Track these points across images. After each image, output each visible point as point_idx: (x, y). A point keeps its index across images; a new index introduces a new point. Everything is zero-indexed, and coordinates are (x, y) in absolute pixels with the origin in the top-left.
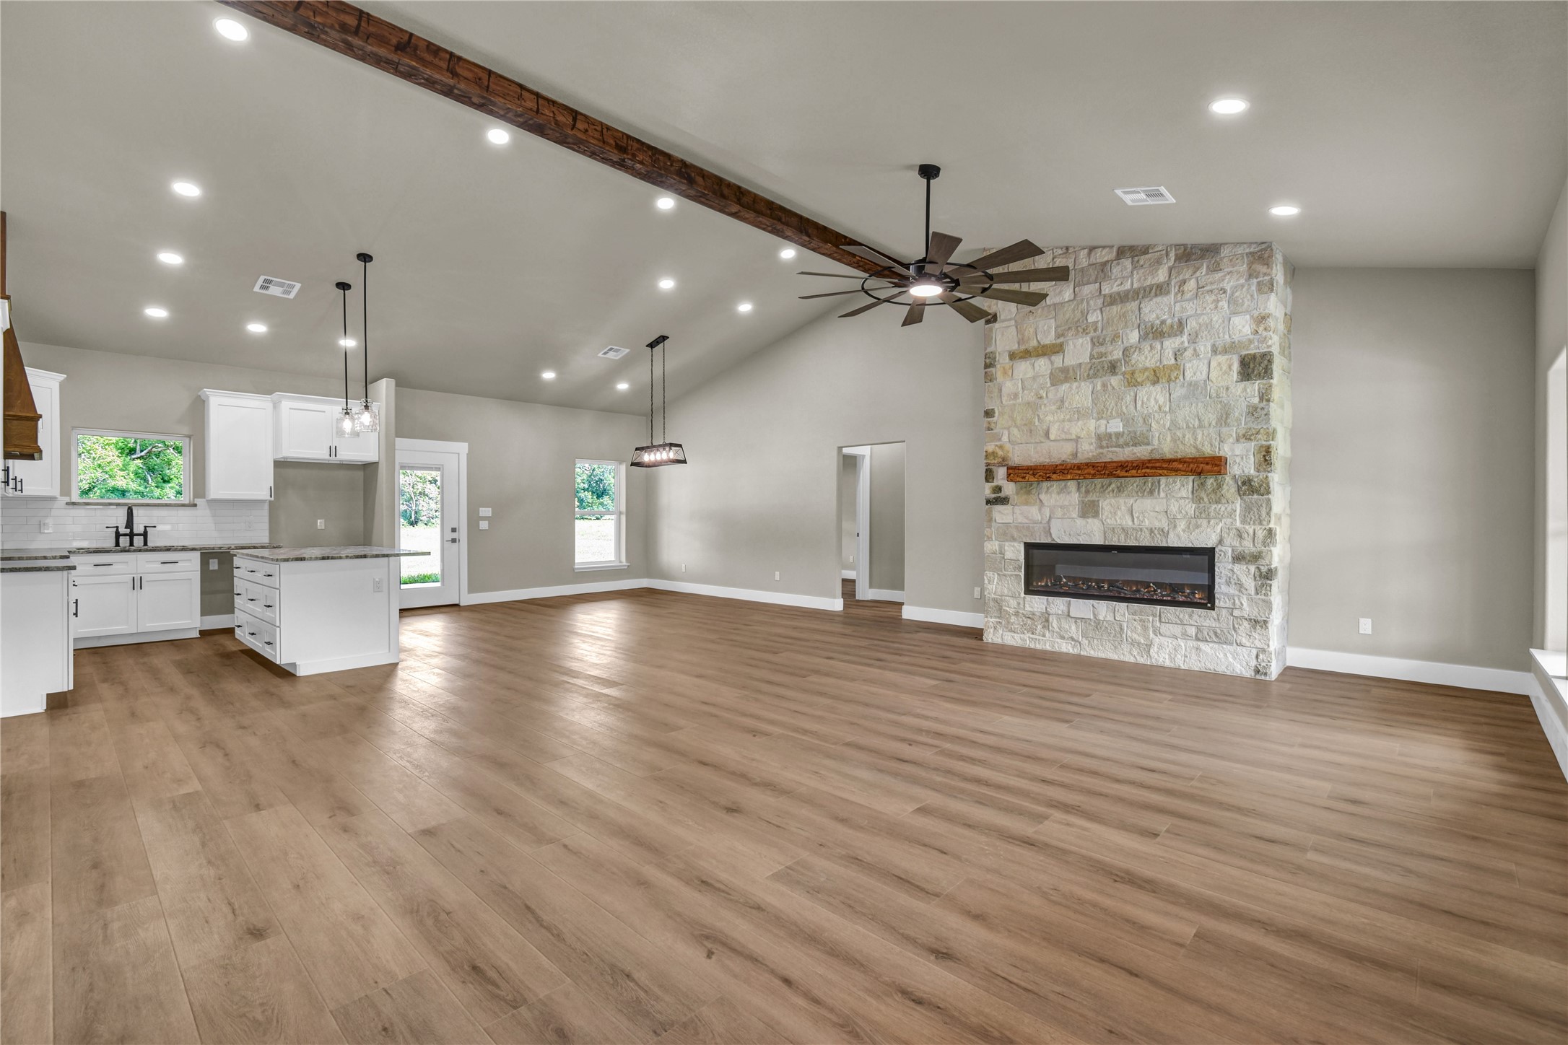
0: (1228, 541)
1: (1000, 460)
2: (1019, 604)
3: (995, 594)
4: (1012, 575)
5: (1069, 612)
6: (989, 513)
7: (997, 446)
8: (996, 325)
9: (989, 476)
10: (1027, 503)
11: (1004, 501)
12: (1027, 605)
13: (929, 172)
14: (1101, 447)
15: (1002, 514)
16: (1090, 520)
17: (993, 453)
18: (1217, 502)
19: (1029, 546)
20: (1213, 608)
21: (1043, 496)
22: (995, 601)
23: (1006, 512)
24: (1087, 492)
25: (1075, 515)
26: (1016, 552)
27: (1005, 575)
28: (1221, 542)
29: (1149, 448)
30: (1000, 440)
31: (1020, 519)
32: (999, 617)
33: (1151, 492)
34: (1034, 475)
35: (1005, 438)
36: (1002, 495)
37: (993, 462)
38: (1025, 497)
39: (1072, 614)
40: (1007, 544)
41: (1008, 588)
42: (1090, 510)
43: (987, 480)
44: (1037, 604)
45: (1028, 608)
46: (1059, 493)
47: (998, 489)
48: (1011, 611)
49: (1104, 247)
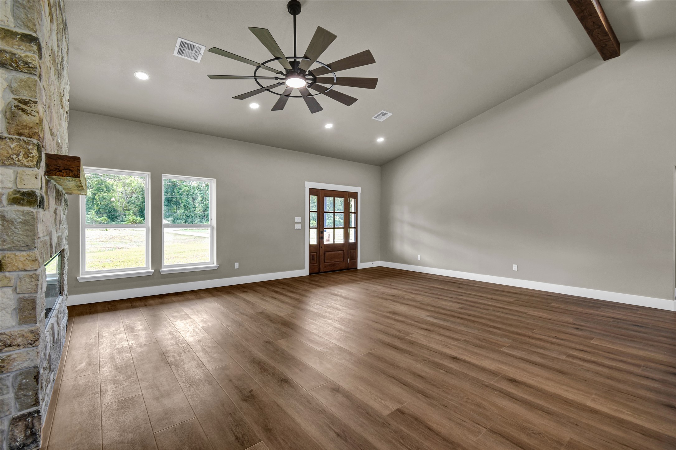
18: (64, 214)
25: (54, 226)
28: (65, 243)
42: (55, 218)
46: (52, 197)
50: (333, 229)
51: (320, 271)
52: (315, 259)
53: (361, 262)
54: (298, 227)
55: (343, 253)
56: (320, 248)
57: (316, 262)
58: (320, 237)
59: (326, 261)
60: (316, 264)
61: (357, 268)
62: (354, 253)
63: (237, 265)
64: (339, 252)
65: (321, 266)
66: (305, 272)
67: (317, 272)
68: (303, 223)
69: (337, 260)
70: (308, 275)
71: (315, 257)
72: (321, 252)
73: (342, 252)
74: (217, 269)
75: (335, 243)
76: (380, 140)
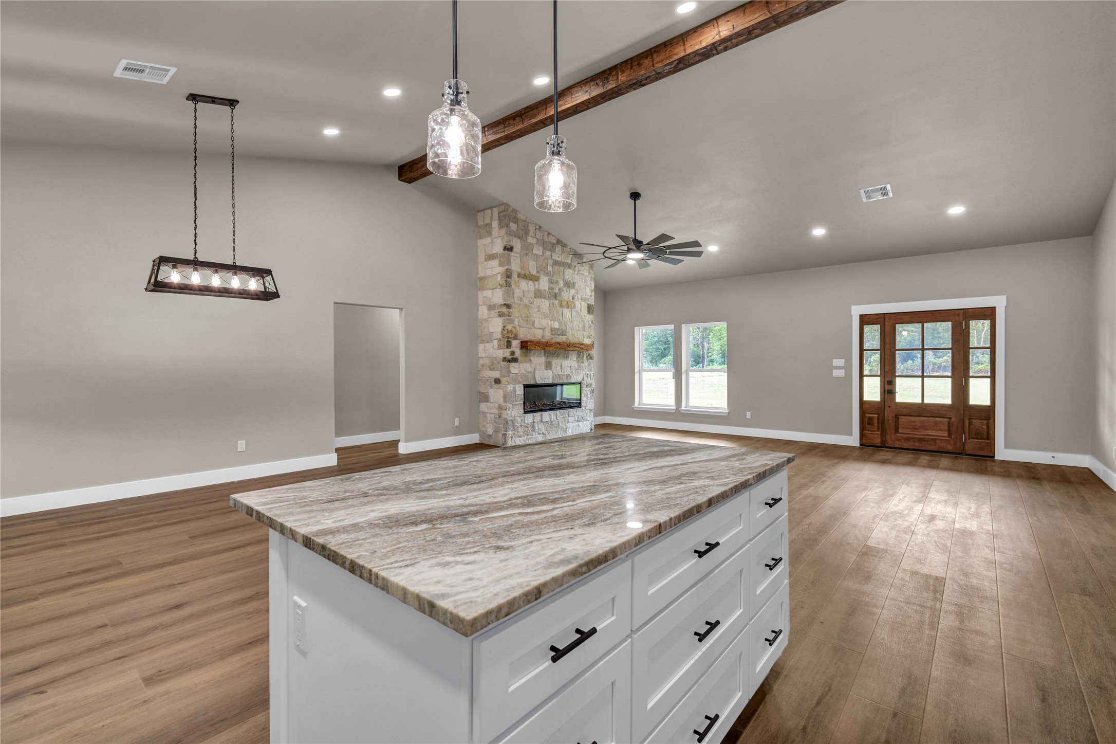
0: (585, 379)
1: (514, 336)
2: (522, 420)
3: (511, 416)
4: (519, 404)
5: (542, 420)
6: (508, 367)
7: (512, 327)
8: (512, 254)
9: (509, 345)
10: (525, 362)
11: (515, 360)
12: (526, 420)
13: (635, 196)
14: (552, 334)
15: (514, 368)
16: (548, 371)
17: (511, 331)
18: (583, 363)
19: (526, 386)
20: (580, 407)
21: (532, 358)
22: (512, 421)
23: (516, 367)
24: (548, 356)
25: (544, 369)
26: (520, 391)
27: (516, 405)
28: (583, 379)
29: (566, 337)
30: (513, 323)
31: (523, 371)
32: (513, 431)
33: (566, 358)
34: (539, 346)
35: (516, 322)
36: (514, 356)
37: (511, 336)
38: (524, 358)
39: (543, 421)
40: (517, 385)
41: (518, 413)
42: (548, 366)
43: (507, 348)
44: (529, 418)
45: (526, 422)
46: (537, 357)
47: (513, 353)
48: (519, 425)
49: (553, 236)
50: (920, 379)
51: (887, 445)
52: (876, 424)
53: (1006, 447)
54: (838, 373)
55: (949, 423)
56: (887, 408)
57: (876, 429)
58: (888, 389)
59: (900, 430)
60: (877, 432)
61: (993, 457)
62: (985, 427)
63: (749, 414)
64: (938, 419)
65: (888, 437)
66: (853, 440)
67: (879, 445)
68: (848, 367)
69: (929, 432)
70: (859, 446)
71: (876, 420)
72: (889, 415)
73: (947, 420)
74: (727, 415)
75: (926, 401)
76: (956, 210)
